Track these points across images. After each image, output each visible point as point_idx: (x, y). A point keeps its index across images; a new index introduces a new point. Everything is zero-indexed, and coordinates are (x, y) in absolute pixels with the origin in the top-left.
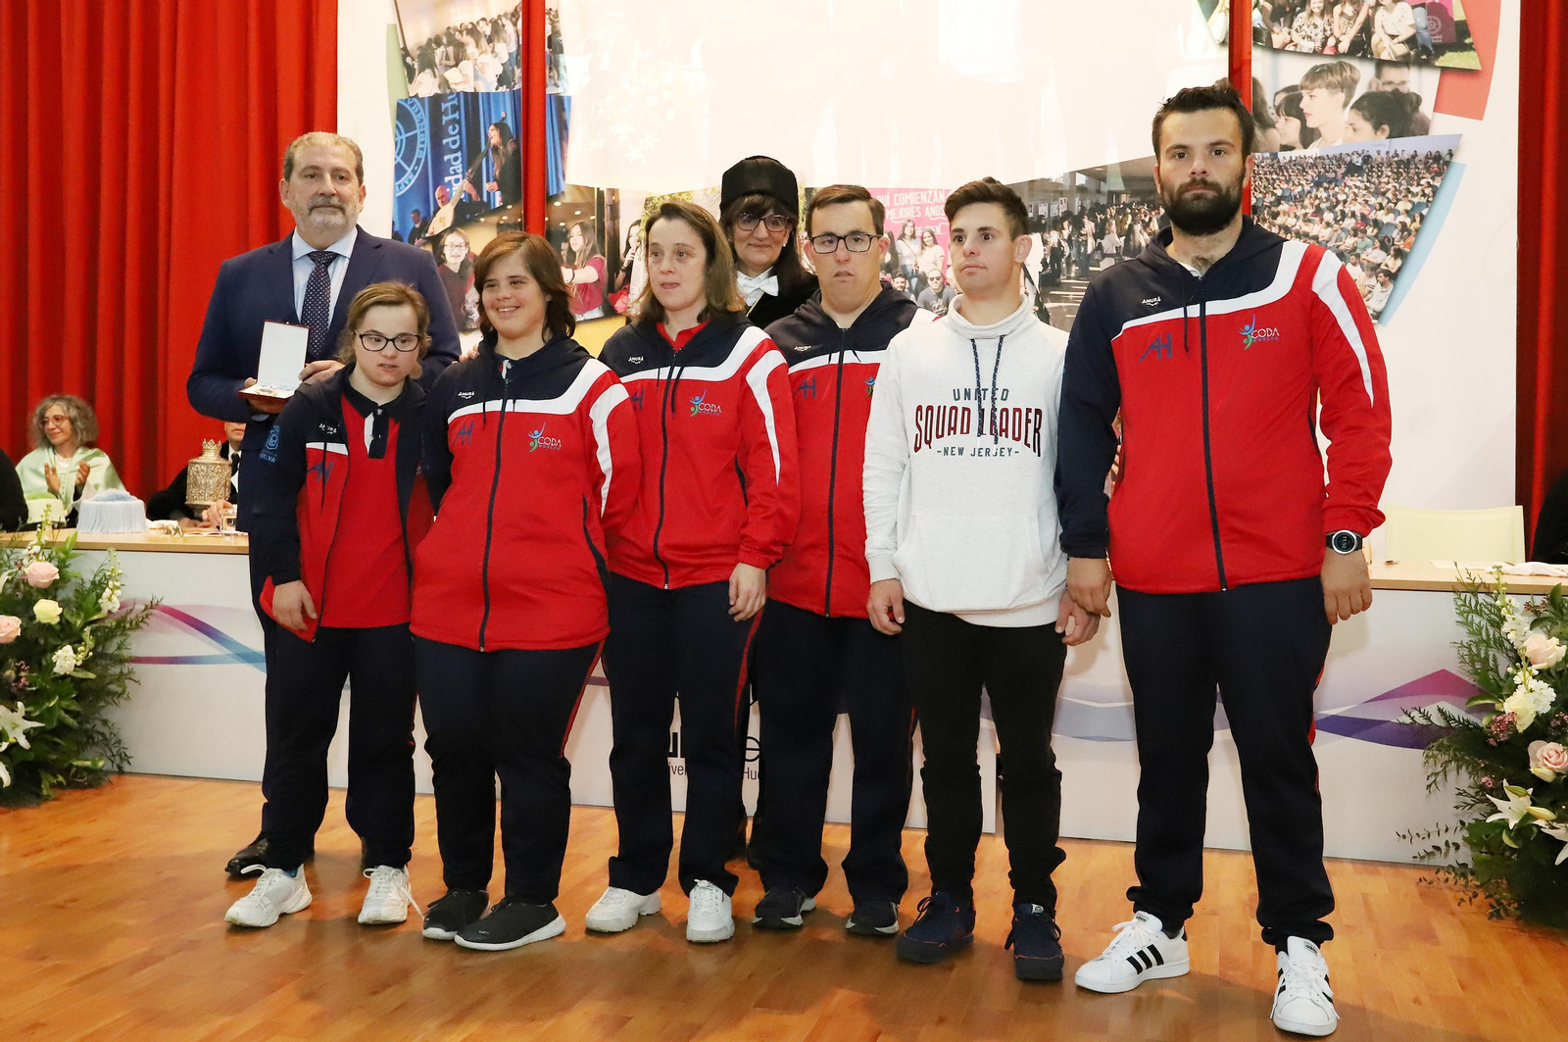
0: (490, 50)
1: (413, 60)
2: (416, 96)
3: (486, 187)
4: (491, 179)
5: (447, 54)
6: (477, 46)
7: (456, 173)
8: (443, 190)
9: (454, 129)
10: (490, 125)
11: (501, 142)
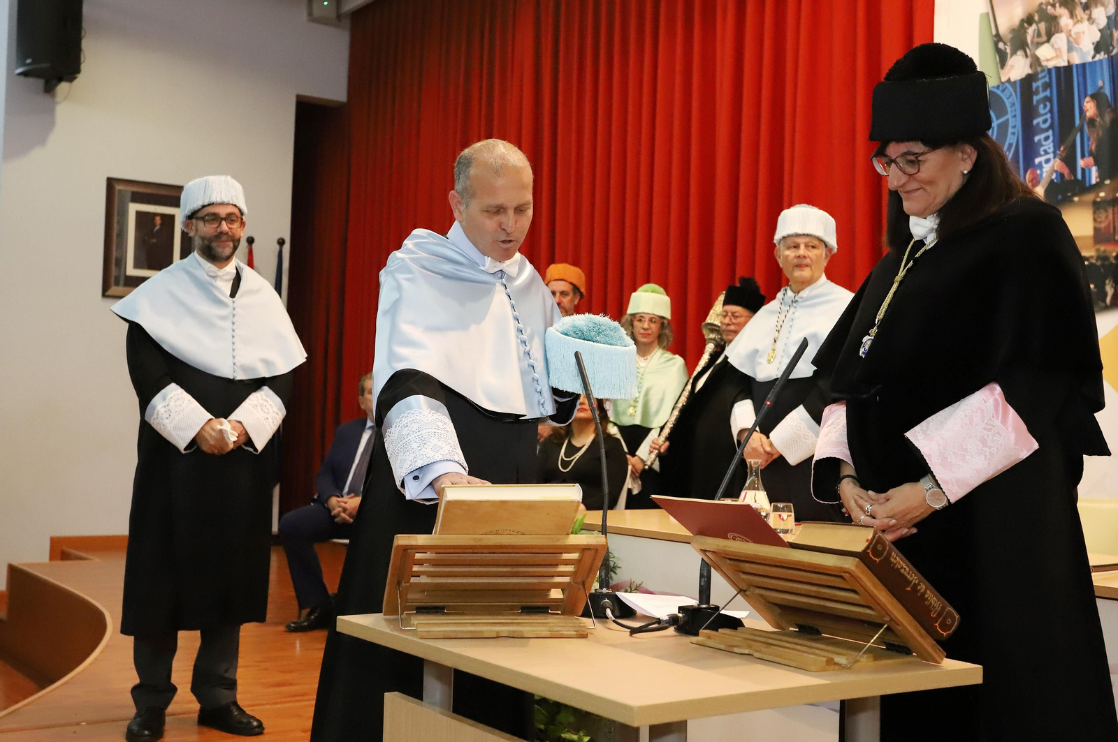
0: (1086, 17)
1: (1005, 44)
2: (1009, 81)
3: (1081, 163)
4: (1086, 154)
5: (1038, 30)
6: (1072, 15)
7: (1046, 153)
9: (1045, 107)
10: (1085, 97)
11: (1097, 112)
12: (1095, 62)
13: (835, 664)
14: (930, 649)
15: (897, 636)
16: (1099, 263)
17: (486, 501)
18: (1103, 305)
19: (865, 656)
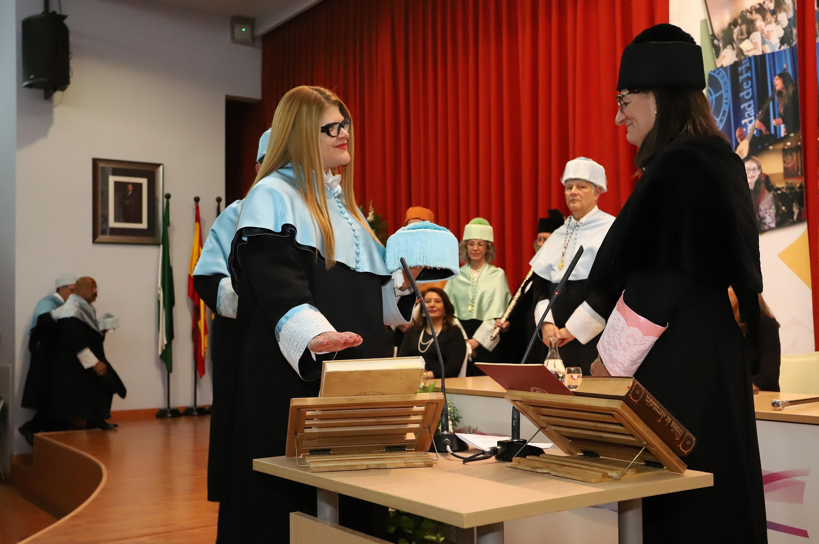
0: (773, 20)
1: (719, 41)
2: (722, 67)
3: (773, 122)
4: (777, 116)
5: (741, 30)
6: (764, 19)
7: (749, 116)
8: (741, 130)
9: (748, 84)
10: (775, 76)
11: (783, 87)
12: (781, 51)
13: (609, 477)
14: (675, 463)
15: (651, 455)
16: (788, 192)
17: (356, 371)
18: (791, 221)
19: (630, 470)
